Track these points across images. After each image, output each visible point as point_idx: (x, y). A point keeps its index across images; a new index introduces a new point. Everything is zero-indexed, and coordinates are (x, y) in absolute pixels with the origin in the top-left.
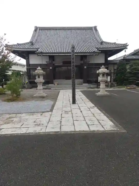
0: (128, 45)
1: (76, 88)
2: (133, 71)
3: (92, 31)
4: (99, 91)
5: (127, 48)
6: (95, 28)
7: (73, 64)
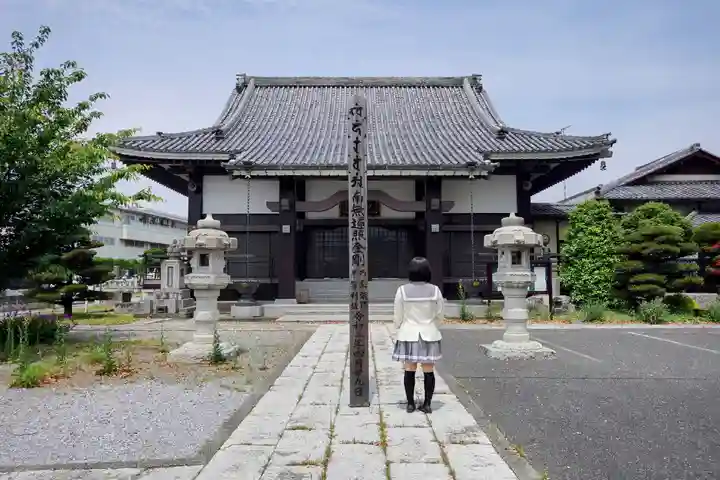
0: (615, 142)
1: (370, 318)
2: (644, 248)
3: (464, 91)
4: (499, 335)
5: (609, 155)
6: (475, 81)
7: (357, 188)
